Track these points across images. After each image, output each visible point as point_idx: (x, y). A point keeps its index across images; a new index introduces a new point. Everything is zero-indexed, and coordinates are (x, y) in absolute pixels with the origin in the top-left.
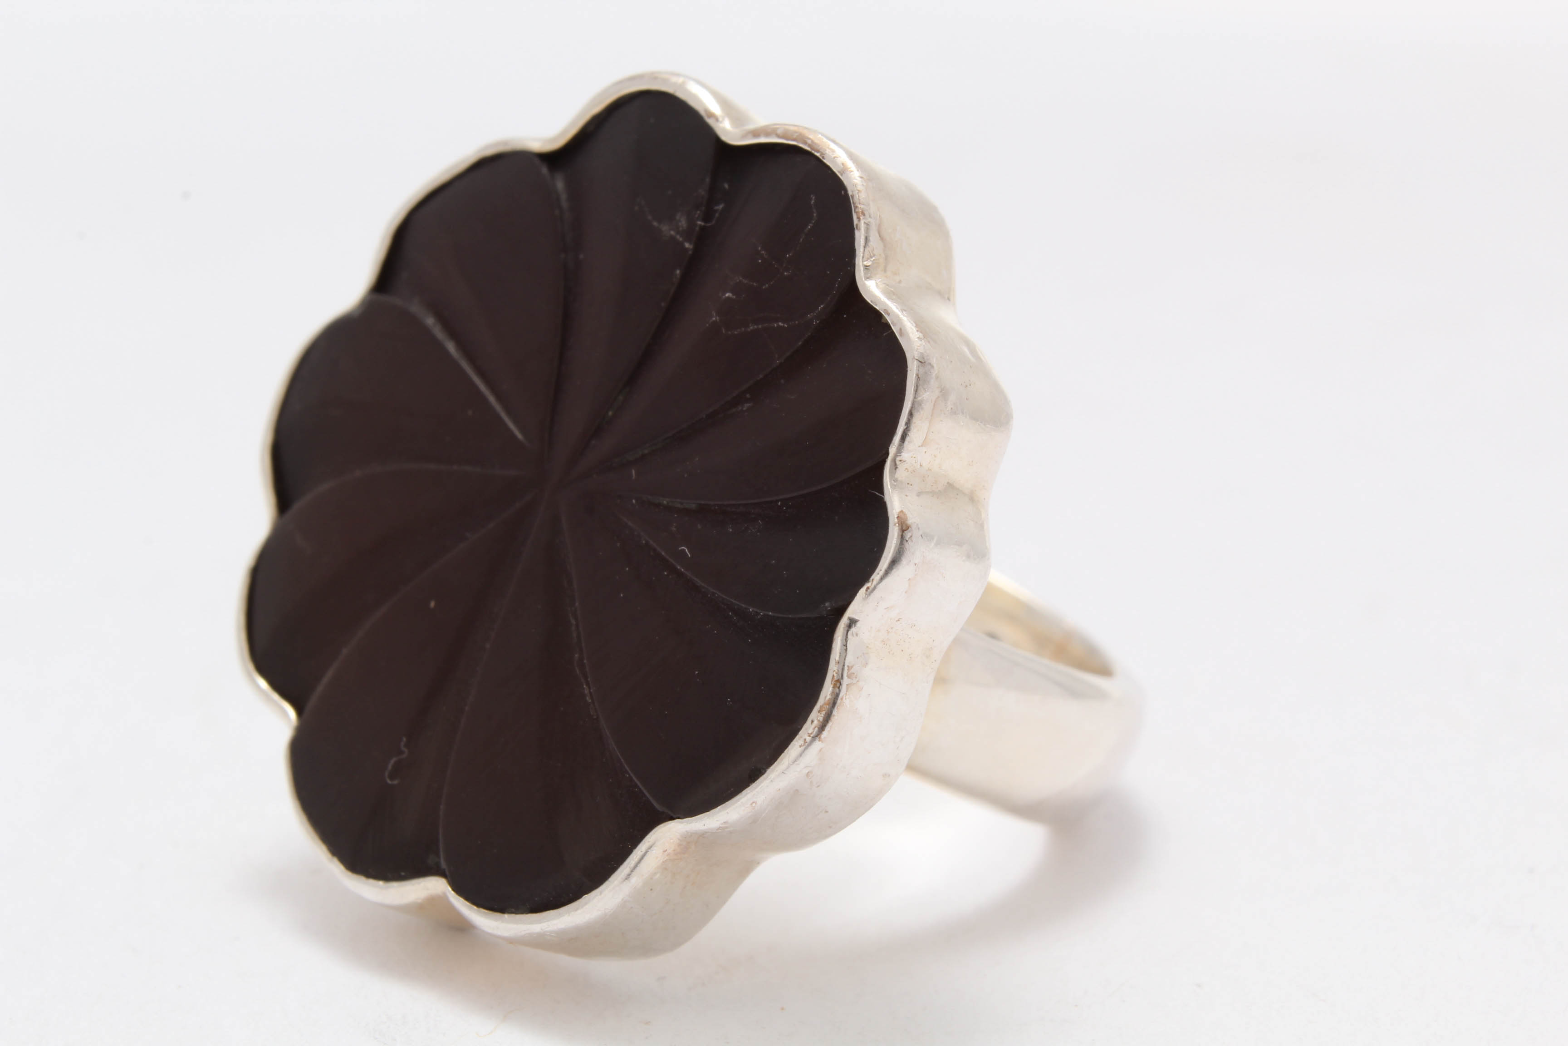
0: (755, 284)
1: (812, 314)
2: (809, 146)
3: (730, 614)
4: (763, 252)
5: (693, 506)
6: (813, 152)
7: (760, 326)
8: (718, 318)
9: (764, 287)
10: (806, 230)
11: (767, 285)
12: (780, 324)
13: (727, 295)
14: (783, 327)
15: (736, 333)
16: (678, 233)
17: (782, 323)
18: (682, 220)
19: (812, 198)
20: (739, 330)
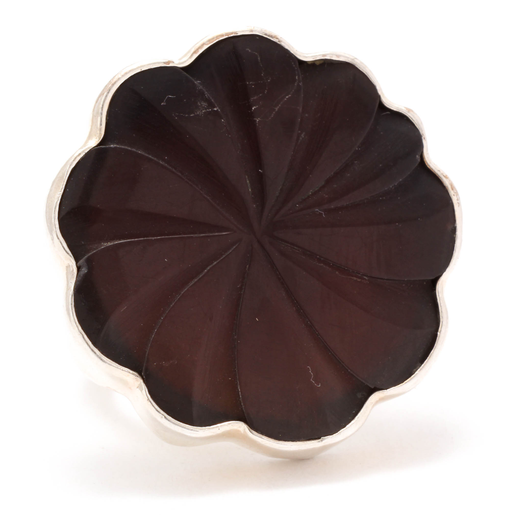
0: (261, 95)
1: (296, 83)
2: (226, 35)
3: (381, 198)
4: (251, 83)
5: (323, 183)
6: (230, 36)
7: (280, 105)
8: (259, 119)
9: (266, 93)
10: (259, 61)
11: (266, 91)
12: (287, 97)
13: (253, 109)
14: (289, 97)
15: (272, 116)
16: (206, 109)
17: (287, 96)
18: (202, 104)
19: (248, 50)
20: (273, 114)
